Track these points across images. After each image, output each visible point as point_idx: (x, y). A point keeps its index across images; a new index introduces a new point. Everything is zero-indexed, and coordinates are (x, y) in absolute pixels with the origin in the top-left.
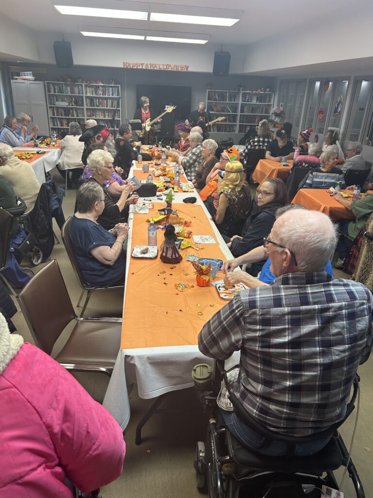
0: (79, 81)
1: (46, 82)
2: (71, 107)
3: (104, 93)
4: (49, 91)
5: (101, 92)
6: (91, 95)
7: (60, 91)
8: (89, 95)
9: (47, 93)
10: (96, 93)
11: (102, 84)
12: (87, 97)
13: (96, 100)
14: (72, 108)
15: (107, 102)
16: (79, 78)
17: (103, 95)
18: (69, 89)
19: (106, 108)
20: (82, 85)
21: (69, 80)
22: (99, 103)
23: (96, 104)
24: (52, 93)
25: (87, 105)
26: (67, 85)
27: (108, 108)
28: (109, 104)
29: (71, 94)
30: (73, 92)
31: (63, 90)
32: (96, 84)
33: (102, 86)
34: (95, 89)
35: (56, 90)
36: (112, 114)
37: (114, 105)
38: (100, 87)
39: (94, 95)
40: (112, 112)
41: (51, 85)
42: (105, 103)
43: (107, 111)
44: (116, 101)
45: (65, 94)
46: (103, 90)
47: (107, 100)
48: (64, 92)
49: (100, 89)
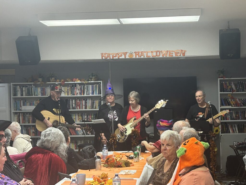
0: (51, 80)
1: (11, 83)
3: (82, 92)
4: (15, 94)
6: (66, 96)
7: (29, 93)
8: (63, 95)
9: (12, 97)
10: (72, 93)
11: (79, 82)
13: (72, 101)
15: (86, 103)
16: (52, 77)
17: (81, 94)
18: (39, 90)
19: (84, 110)
21: (40, 79)
22: (75, 104)
23: (72, 105)
24: (19, 96)
26: (36, 86)
27: (88, 109)
28: (88, 105)
29: (42, 95)
30: (43, 93)
31: (32, 92)
32: (72, 81)
33: (80, 84)
34: (71, 88)
35: (24, 92)
36: (92, 117)
37: (94, 106)
38: (77, 85)
39: (70, 96)
40: (93, 114)
41: (18, 86)
42: (84, 104)
43: (86, 114)
44: (98, 101)
45: (33, 96)
46: (81, 89)
47: (87, 100)
48: (33, 94)
49: (77, 87)
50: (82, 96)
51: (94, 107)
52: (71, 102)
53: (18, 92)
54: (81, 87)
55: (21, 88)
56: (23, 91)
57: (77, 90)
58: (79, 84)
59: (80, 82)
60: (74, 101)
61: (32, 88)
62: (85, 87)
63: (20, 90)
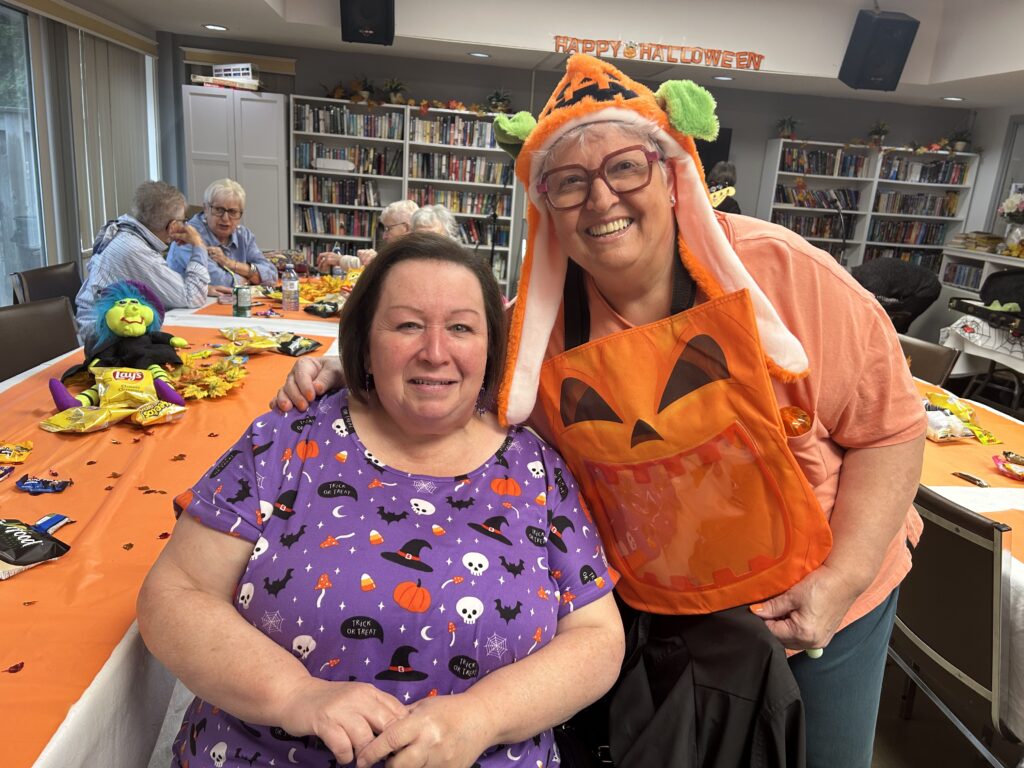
0: (393, 99)
1: (292, 97)
2: (361, 175)
3: (468, 138)
4: (299, 127)
5: (459, 136)
6: (428, 143)
7: (335, 126)
8: (419, 141)
9: (292, 132)
10: (443, 138)
11: (463, 111)
12: (414, 149)
13: (440, 158)
14: (364, 180)
15: (473, 166)
16: (396, 90)
17: (464, 143)
18: (360, 120)
19: (467, 183)
20: (401, 112)
21: (365, 94)
22: (448, 166)
23: (440, 170)
24: (309, 131)
25: (411, 172)
26: (354, 110)
27: (476, 183)
28: (477, 173)
29: (367, 136)
30: (371, 130)
31: (342, 124)
32: (448, 108)
33: (464, 117)
34: (441, 125)
35: (321, 123)
36: (485, 202)
37: (492, 176)
38: (457, 118)
39: (437, 144)
40: (486, 196)
41: (307, 107)
42: (468, 169)
43: (470, 194)
44: (501, 165)
45: (346, 136)
46: (465, 130)
47: (475, 160)
48: (346, 130)
49: (457, 124)
50: (467, 147)
51: (491, 179)
52: (436, 160)
53: (307, 121)
54: (466, 125)
55: (314, 111)
56: (319, 120)
57: (456, 132)
58: (461, 116)
59: (468, 112)
60: (444, 158)
61: (342, 114)
62: (477, 126)
63: (312, 115)
